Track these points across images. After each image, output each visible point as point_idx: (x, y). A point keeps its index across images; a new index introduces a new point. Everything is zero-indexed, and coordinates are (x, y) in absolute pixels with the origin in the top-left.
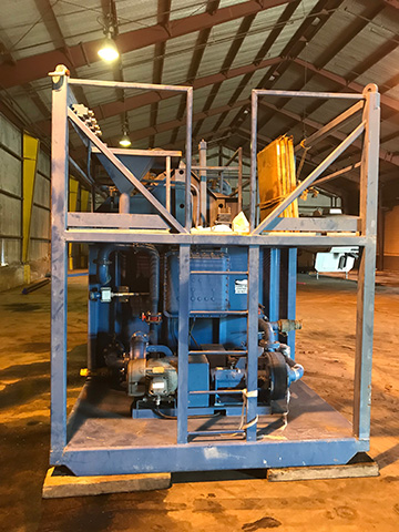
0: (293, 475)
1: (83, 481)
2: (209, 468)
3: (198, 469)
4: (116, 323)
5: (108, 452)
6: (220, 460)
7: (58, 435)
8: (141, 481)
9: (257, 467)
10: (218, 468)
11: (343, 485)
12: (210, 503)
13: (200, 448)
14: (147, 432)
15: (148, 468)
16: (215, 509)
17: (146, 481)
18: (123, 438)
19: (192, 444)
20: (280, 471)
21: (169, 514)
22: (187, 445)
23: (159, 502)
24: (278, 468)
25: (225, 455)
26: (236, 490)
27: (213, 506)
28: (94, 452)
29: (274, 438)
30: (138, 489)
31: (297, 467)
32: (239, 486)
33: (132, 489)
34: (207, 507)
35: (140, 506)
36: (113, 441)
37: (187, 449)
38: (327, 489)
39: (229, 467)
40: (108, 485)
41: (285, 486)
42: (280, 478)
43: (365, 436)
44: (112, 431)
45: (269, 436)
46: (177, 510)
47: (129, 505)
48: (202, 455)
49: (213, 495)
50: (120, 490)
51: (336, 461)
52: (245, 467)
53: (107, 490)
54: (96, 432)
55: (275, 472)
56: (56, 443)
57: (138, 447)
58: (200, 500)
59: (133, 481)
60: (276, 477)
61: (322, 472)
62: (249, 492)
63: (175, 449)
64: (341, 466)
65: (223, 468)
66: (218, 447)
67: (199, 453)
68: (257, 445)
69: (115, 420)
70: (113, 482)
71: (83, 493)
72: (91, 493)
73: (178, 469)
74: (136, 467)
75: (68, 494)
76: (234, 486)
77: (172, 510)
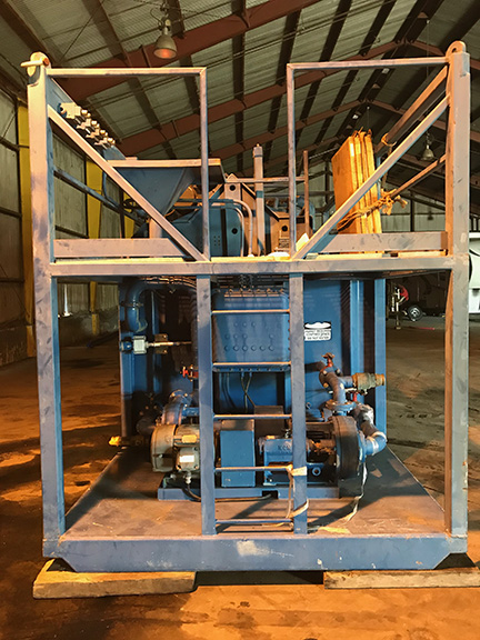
0: (359, 581)
1: (83, 578)
2: (245, 568)
3: (230, 568)
4: (155, 380)
5: (115, 543)
6: (258, 557)
7: (51, 520)
8: (155, 582)
9: (309, 568)
10: (257, 568)
11: (427, 597)
12: (240, 615)
13: (231, 541)
14: (170, 518)
15: (165, 565)
16: (244, 623)
17: (162, 582)
18: (136, 525)
19: (222, 536)
20: (340, 575)
21: (184, 627)
22: (215, 537)
23: (174, 610)
24: (338, 571)
25: (265, 552)
26: (279, 598)
27: (243, 620)
28: (97, 542)
29: (334, 530)
30: (152, 592)
31: (364, 570)
32: (284, 593)
33: (144, 592)
34: (235, 620)
35: (150, 614)
36: (122, 529)
37: (215, 542)
38: (403, 602)
39: (271, 568)
40: (113, 585)
41: (346, 596)
42: (340, 585)
43: (461, 531)
44: (128, 515)
45: (326, 528)
46: (195, 622)
47: (135, 613)
48: (235, 551)
49: (246, 604)
50: (129, 592)
51: (418, 564)
52: (293, 568)
53: (112, 591)
54: (107, 517)
55: (333, 576)
56: (50, 530)
57: (152, 538)
58: (228, 610)
59: (145, 581)
60: (334, 582)
61: (399, 578)
62: (296, 601)
63: (199, 541)
64: (426, 571)
65: (263, 568)
66: (256, 541)
67: (230, 548)
68: (308, 540)
69: (136, 502)
70: (120, 582)
71: (82, 594)
72: (93, 594)
73: (203, 568)
74: (151, 564)
75: (64, 595)
76: (278, 592)
77: (188, 622)
